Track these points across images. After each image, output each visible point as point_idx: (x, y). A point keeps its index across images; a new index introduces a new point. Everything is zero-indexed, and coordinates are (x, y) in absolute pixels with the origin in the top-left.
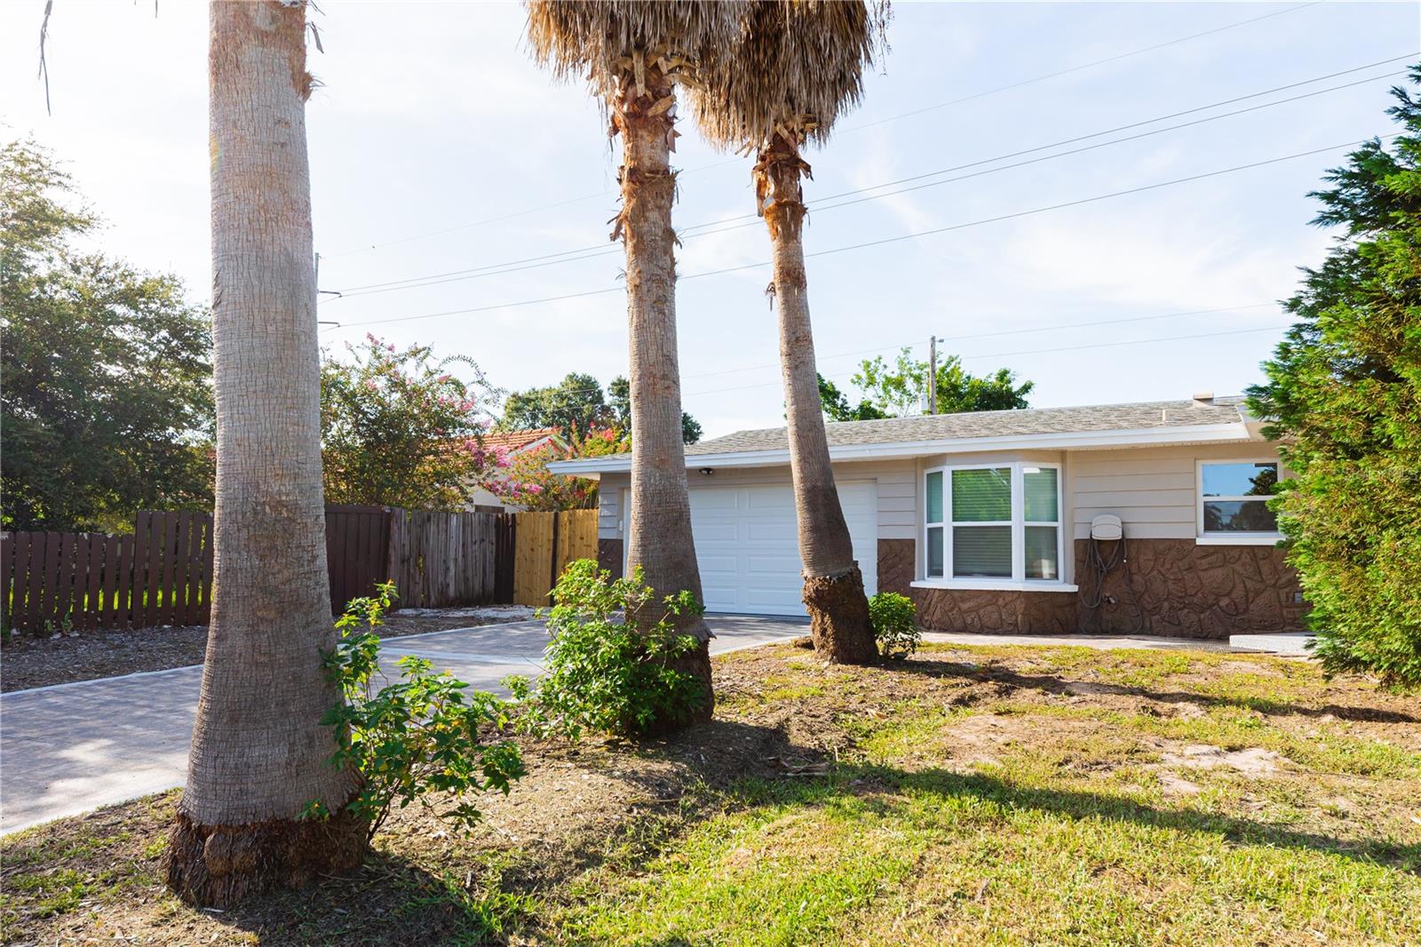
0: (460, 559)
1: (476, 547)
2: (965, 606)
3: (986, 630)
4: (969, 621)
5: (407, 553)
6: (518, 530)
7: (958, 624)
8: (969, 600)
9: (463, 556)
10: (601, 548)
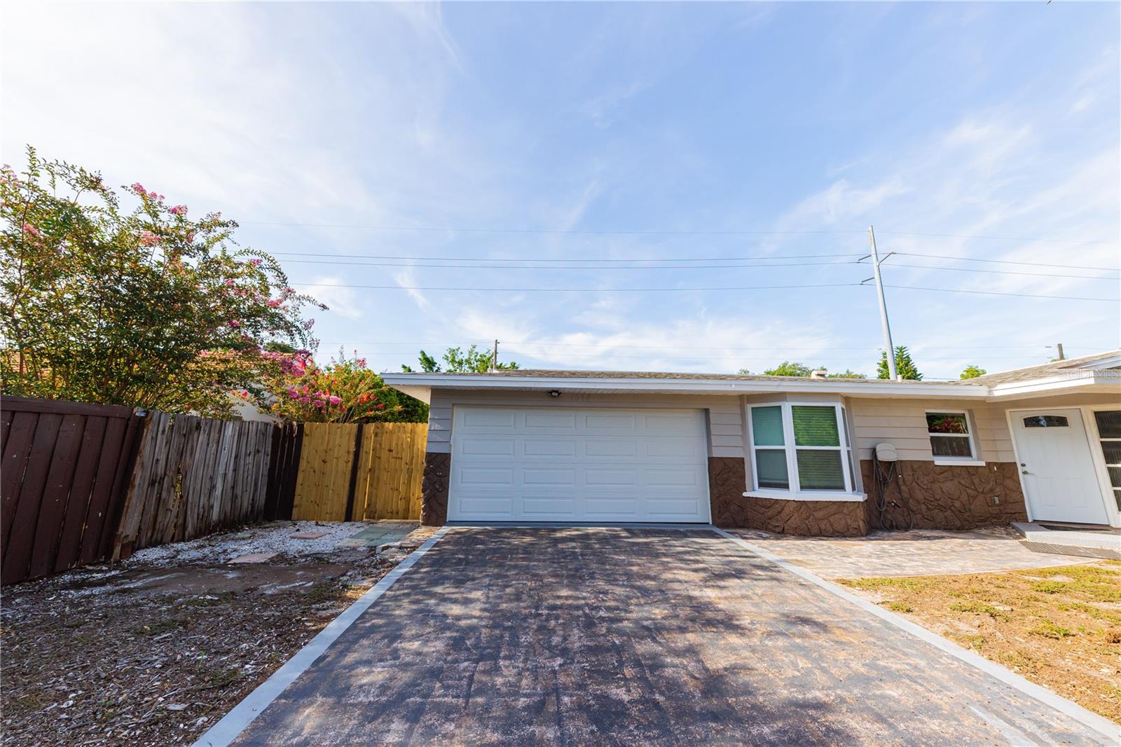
0: (230, 474)
1: (250, 459)
2: (819, 514)
3: (836, 534)
4: (823, 527)
5: (160, 471)
6: (306, 440)
7: (815, 530)
8: (820, 509)
9: (234, 470)
10: (428, 462)
